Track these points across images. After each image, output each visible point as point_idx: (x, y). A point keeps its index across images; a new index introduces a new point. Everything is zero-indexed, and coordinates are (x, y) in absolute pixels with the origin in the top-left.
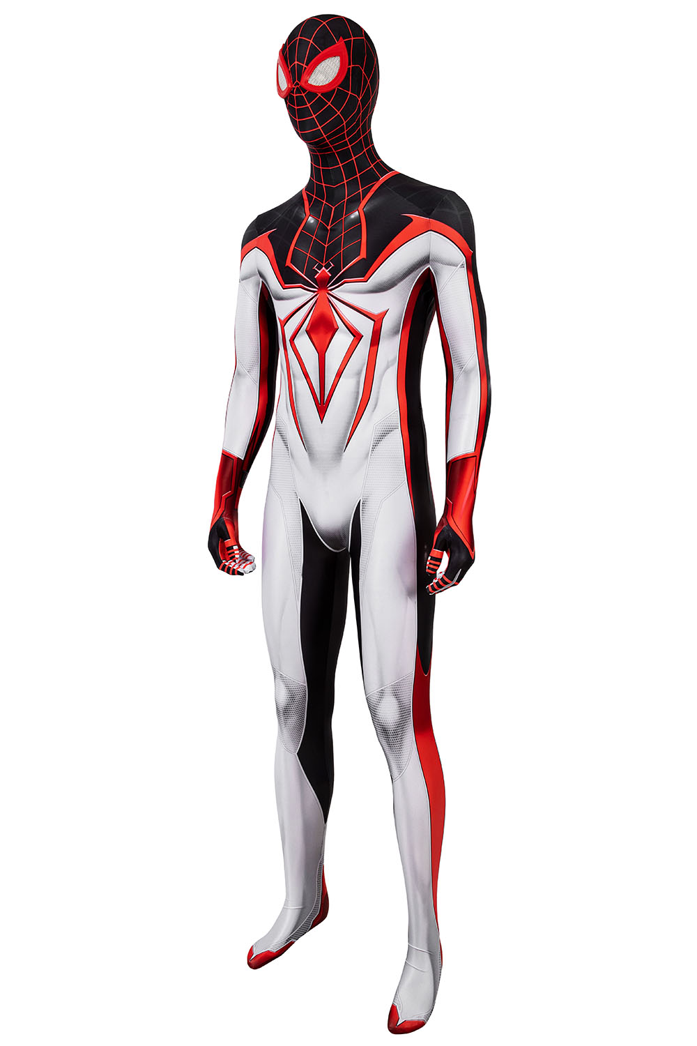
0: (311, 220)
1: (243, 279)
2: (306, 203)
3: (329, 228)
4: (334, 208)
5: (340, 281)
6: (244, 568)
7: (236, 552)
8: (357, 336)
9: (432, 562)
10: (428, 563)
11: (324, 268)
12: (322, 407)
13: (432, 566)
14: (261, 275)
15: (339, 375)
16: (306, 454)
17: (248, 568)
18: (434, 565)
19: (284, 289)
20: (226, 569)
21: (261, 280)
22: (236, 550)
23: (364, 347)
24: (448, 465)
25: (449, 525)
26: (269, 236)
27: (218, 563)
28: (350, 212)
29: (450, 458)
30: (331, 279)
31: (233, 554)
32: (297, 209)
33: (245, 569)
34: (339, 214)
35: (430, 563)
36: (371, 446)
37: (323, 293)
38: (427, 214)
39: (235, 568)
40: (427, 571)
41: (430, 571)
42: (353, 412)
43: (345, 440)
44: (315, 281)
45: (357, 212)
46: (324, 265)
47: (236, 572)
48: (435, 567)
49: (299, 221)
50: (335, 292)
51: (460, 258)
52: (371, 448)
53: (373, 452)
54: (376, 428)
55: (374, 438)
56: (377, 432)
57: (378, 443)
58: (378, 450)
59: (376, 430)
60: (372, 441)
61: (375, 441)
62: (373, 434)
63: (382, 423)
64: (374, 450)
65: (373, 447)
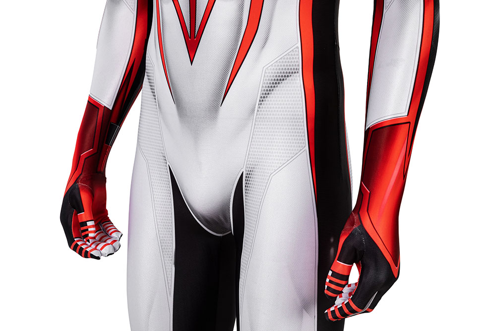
6: (101, 249)
7: (89, 230)
9: (334, 279)
10: (328, 280)
12: (193, 40)
13: (333, 286)
16: (174, 106)
17: (107, 249)
18: (338, 285)
20: (78, 250)
22: (90, 227)
24: (368, 133)
25: (362, 226)
27: (70, 241)
29: (372, 122)
31: (87, 232)
33: (103, 251)
35: (330, 281)
36: (259, 98)
39: (88, 250)
40: (326, 292)
41: (330, 294)
42: (234, 49)
43: (221, 90)
47: (89, 255)
48: (339, 289)
52: (258, 101)
53: (261, 106)
54: (265, 73)
55: (263, 87)
56: (267, 79)
57: (268, 94)
58: (268, 103)
59: (266, 75)
60: (260, 90)
61: (264, 90)
62: (262, 81)
63: (275, 66)
64: (262, 103)
65: (261, 100)
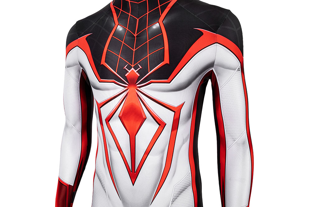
0: (120, 28)
1: (68, 66)
2: (115, 15)
3: (135, 35)
4: (138, 20)
5: (147, 81)
8: (162, 124)
11: (133, 69)
14: (81, 65)
15: (147, 153)
19: (100, 82)
21: (81, 68)
23: (167, 132)
26: (87, 39)
28: (152, 23)
30: (139, 78)
32: (107, 19)
34: (143, 24)
36: (171, 201)
37: (132, 89)
38: (214, 30)
42: (158, 179)
43: (151, 198)
44: (126, 78)
45: (157, 25)
46: (133, 66)
49: (110, 29)
50: (142, 89)
51: (237, 63)
52: (171, 202)
53: (173, 204)
54: (175, 188)
55: (174, 195)
56: (176, 191)
57: (177, 198)
58: (176, 202)
59: (175, 189)
60: (172, 197)
61: (174, 197)
62: (173, 192)
63: (180, 185)
64: (173, 203)
65: (173, 201)
